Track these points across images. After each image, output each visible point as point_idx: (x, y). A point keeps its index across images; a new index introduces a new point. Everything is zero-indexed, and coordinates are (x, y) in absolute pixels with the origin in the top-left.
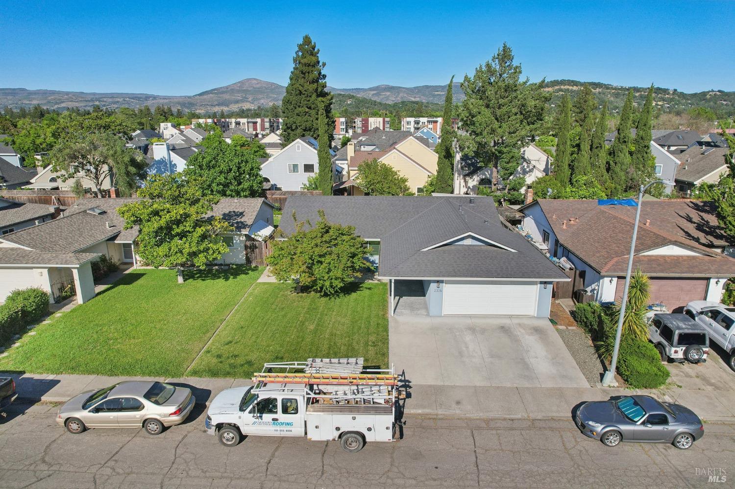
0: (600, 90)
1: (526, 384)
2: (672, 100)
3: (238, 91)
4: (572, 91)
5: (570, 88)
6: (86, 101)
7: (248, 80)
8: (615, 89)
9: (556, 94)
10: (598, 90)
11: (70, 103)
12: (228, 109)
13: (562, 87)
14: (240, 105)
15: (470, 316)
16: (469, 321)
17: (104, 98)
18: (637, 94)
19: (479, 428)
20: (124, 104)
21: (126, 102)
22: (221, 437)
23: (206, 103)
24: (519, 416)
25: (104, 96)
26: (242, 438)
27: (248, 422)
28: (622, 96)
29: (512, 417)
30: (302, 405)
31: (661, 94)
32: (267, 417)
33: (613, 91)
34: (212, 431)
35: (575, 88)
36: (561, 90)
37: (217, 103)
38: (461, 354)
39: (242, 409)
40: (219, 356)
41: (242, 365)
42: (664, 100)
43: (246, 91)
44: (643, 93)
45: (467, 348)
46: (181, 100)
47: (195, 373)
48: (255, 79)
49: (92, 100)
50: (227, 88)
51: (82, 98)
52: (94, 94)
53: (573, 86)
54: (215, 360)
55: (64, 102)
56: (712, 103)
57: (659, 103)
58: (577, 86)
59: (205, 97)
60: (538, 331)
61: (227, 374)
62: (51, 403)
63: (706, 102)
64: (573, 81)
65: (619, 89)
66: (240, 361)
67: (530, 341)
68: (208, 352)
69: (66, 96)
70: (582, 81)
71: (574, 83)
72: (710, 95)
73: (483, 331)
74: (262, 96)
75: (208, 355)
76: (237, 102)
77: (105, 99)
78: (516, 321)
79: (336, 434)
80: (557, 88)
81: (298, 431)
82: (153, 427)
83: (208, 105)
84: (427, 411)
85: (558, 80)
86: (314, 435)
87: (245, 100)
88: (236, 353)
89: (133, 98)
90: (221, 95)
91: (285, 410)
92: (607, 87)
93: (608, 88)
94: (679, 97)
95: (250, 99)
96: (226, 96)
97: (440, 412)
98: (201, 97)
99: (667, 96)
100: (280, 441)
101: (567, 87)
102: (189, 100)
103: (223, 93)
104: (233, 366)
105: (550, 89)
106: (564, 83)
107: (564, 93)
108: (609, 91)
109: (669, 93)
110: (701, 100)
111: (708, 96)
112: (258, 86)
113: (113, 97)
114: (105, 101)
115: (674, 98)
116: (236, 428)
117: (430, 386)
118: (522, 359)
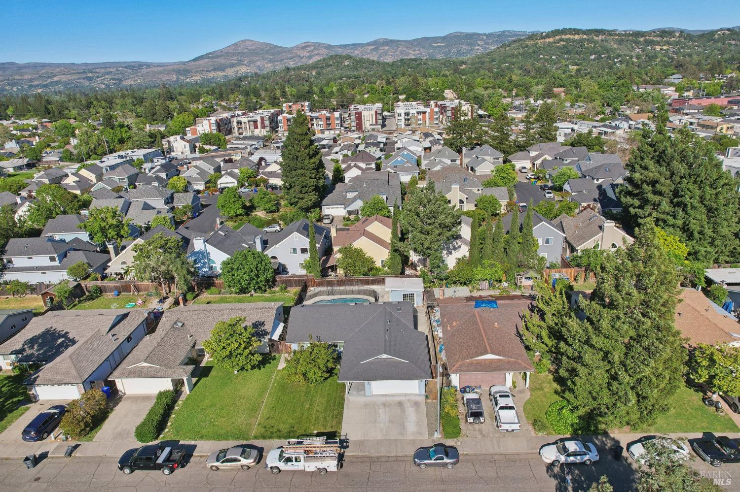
0: (603, 37)
1: (401, 438)
2: (678, 43)
3: (233, 54)
4: (574, 41)
5: (572, 37)
6: (79, 73)
7: (243, 41)
8: (619, 35)
9: (558, 45)
10: (600, 37)
11: (63, 76)
12: (224, 74)
13: (564, 37)
14: (236, 69)
15: (386, 395)
16: (384, 399)
17: (96, 68)
18: (642, 39)
19: (374, 461)
20: (118, 74)
21: (119, 72)
22: (272, 471)
23: (201, 69)
24: (392, 455)
25: (96, 66)
26: (280, 471)
27: (282, 465)
28: (626, 43)
29: (390, 455)
30: (302, 459)
31: (667, 37)
32: (289, 464)
33: (617, 37)
34: (269, 469)
35: (577, 37)
36: (562, 40)
37: (212, 68)
38: (376, 421)
39: (280, 461)
40: (265, 427)
41: (276, 432)
42: (669, 44)
43: (241, 54)
44: (647, 38)
45: (379, 417)
46: (175, 67)
47: (256, 438)
48: (248, 40)
49: (84, 73)
50: (222, 52)
51: (74, 70)
52: (86, 64)
53: (574, 35)
54: (263, 430)
55: (56, 75)
56: (720, 45)
57: (664, 48)
58: (579, 34)
59: (200, 62)
60: (416, 404)
61: (270, 438)
62: (198, 456)
63: (714, 43)
64: (574, 30)
65: (623, 35)
66: (275, 430)
67: (411, 412)
68: (259, 424)
69: (58, 69)
70: (584, 28)
71: (577, 31)
72: (719, 35)
73: (390, 405)
74: (258, 58)
75: (260, 426)
76: (233, 66)
77: (98, 70)
78: (407, 398)
79: (316, 469)
80: (557, 38)
81: (301, 468)
82: (245, 468)
83: (203, 71)
84: (354, 454)
85: (559, 30)
86: (307, 470)
87: (240, 63)
88: (273, 425)
89: (126, 68)
90: (217, 60)
91: (296, 461)
92: (610, 33)
93: (611, 35)
94: (685, 39)
95: (246, 62)
96: (222, 61)
97: (360, 454)
98: (196, 63)
99: (673, 39)
100: (294, 472)
101: (568, 36)
102: (184, 66)
103: (218, 57)
104: (272, 433)
105: (551, 40)
106: (565, 32)
107: (565, 43)
108: (612, 37)
109: (675, 36)
110: (709, 41)
111: (716, 36)
112: (253, 47)
113: (106, 68)
114: (98, 73)
115: (679, 41)
116: (277, 468)
117: (358, 440)
118: (403, 423)
